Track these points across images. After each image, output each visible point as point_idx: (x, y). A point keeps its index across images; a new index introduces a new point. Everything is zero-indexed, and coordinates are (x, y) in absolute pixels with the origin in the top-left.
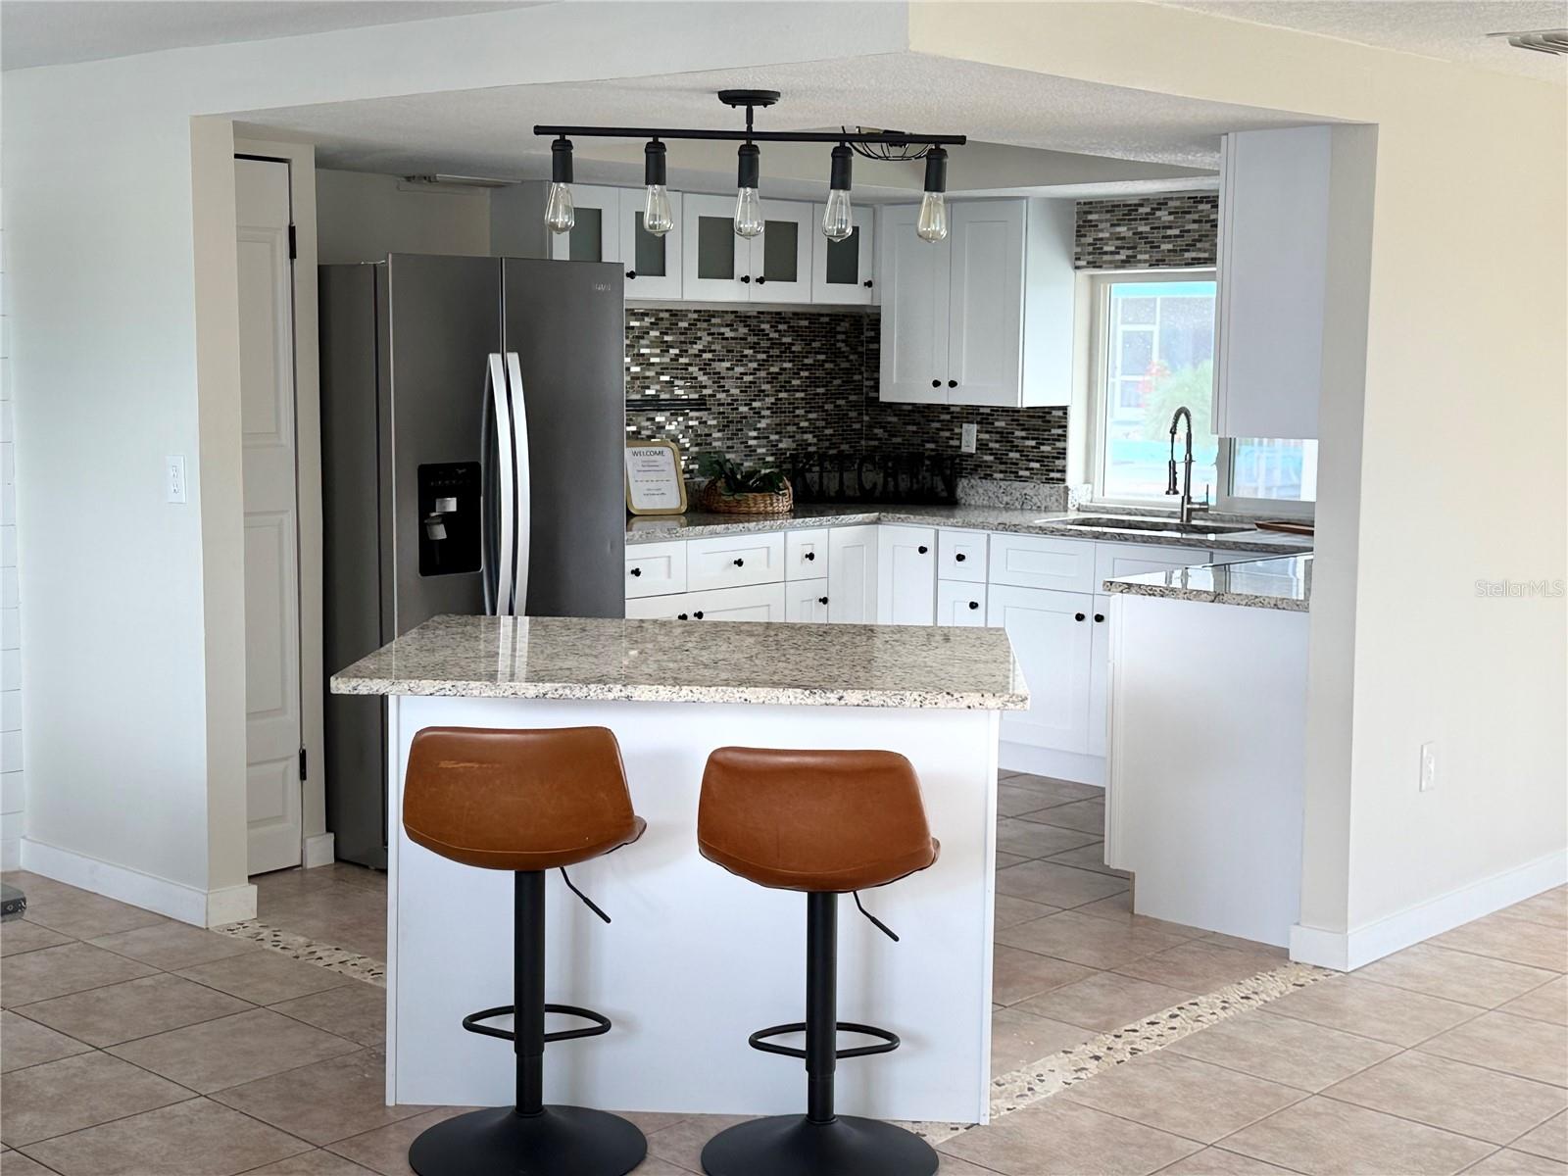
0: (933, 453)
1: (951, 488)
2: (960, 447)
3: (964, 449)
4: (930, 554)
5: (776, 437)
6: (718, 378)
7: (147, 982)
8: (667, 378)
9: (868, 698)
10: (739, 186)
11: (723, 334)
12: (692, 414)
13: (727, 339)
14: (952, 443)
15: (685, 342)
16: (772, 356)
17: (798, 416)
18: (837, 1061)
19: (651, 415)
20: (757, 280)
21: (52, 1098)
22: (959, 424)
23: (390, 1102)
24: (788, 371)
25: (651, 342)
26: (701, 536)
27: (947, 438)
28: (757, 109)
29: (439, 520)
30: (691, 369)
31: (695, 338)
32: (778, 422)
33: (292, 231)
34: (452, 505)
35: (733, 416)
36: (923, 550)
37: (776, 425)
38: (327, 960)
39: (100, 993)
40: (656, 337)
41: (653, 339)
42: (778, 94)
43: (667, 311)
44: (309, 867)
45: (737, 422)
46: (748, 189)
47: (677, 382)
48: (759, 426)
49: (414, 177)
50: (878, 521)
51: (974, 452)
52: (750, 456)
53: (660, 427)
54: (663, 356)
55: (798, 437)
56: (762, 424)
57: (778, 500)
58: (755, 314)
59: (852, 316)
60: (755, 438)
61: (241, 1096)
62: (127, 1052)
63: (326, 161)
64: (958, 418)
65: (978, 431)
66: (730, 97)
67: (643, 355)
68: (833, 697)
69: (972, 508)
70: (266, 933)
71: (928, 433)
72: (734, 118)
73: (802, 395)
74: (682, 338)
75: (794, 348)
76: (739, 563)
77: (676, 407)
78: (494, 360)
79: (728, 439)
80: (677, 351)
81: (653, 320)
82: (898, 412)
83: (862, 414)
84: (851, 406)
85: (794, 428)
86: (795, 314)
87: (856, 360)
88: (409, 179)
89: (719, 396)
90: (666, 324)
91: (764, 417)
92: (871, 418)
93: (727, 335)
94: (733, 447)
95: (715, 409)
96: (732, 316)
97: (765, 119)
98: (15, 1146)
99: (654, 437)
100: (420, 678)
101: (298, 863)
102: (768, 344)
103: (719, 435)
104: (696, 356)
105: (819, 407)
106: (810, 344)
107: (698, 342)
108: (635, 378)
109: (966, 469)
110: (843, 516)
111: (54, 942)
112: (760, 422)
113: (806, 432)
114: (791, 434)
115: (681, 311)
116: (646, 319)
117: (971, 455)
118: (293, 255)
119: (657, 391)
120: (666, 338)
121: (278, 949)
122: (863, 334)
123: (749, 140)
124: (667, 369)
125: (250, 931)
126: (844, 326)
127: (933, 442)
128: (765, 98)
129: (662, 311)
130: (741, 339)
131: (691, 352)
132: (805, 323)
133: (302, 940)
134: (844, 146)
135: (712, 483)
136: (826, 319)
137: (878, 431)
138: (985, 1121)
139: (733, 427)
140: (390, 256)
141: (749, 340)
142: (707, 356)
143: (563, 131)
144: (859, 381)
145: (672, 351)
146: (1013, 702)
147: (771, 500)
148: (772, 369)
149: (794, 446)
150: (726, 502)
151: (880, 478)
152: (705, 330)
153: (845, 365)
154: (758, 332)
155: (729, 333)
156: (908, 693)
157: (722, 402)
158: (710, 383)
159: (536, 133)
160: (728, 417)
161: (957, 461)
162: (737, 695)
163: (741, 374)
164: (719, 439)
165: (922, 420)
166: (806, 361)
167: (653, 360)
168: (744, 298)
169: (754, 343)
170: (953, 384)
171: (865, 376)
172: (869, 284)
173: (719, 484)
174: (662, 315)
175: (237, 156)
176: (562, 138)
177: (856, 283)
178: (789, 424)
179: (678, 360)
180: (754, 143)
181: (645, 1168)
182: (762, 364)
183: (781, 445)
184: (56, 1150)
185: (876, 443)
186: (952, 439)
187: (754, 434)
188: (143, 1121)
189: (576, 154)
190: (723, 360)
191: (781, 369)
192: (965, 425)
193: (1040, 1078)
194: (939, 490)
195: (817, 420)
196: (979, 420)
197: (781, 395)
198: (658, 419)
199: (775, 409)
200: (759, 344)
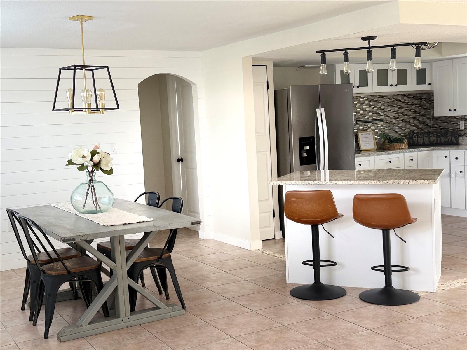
0: (452, 130)
1: (457, 140)
2: (460, 128)
3: (461, 129)
4: (448, 158)
5: (404, 128)
6: (386, 113)
7: (236, 260)
8: (371, 114)
9: (395, 182)
10: (367, 60)
11: (387, 101)
12: (378, 123)
13: (388, 102)
14: (457, 127)
15: (376, 104)
16: (402, 106)
17: (411, 122)
18: (392, 273)
19: (367, 124)
20: (395, 85)
21: (214, 280)
22: (459, 122)
23: (287, 282)
24: (407, 110)
25: (366, 104)
26: (379, 155)
27: (456, 126)
28: (371, 41)
29: (305, 152)
30: (378, 111)
31: (379, 103)
32: (405, 124)
33: (268, 82)
34: (308, 147)
35: (391, 123)
36: (446, 157)
37: (404, 125)
38: (277, 257)
39: (226, 262)
40: (367, 103)
41: (367, 104)
42: (376, 37)
43: (370, 96)
44: (276, 239)
45: (392, 125)
46: (370, 61)
47: (374, 115)
48: (399, 125)
49: (300, 67)
50: (433, 150)
51: (464, 129)
52: (396, 134)
53: (370, 127)
54: (370, 108)
55: (411, 128)
56: (400, 125)
57: (403, 145)
58: (397, 95)
59: (427, 94)
60: (398, 129)
61: (255, 281)
62: (231, 272)
63: (275, 65)
64: (459, 120)
65: (465, 123)
66: (364, 39)
67: (364, 108)
68: (386, 182)
69: (464, 145)
70: (264, 251)
71: (450, 125)
72: (365, 44)
73: (412, 116)
74: (375, 103)
75: (409, 104)
76: (390, 162)
77: (375, 122)
78: (318, 111)
79: (390, 129)
80: (374, 106)
81: (366, 99)
82: (441, 120)
83: (431, 121)
84: (427, 119)
85: (410, 126)
86: (409, 94)
87: (429, 106)
88: (299, 67)
89: (386, 118)
90: (370, 100)
91: (400, 123)
92: (434, 122)
93: (388, 101)
94: (391, 132)
95: (385, 122)
96: (390, 96)
97: (373, 43)
98: (206, 287)
99: (368, 130)
100: (288, 181)
101: (274, 238)
102: (401, 103)
103: (387, 128)
104: (379, 107)
105: (417, 119)
106: (414, 102)
107: (380, 104)
108: (362, 114)
109: (462, 134)
110: (421, 149)
111: (217, 252)
112: (399, 124)
113: (414, 126)
114: (409, 127)
115: (374, 96)
116: (365, 98)
117: (463, 130)
118: (268, 88)
119: (368, 117)
120: (370, 103)
121: (267, 255)
122: (430, 98)
123: (369, 49)
124: (371, 111)
125: (261, 251)
126: (425, 96)
127: (452, 127)
128: (373, 38)
129: (369, 96)
130: (392, 102)
131: (378, 106)
132: (412, 96)
133: (272, 253)
134: (393, 48)
135: (384, 142)
136: (419, 95)
137: (436, 125)
138: (435, 291)
139: (391, 126)
140: (290, 86)
141: (395, 102)
142: (382, 107)
143: (323, 51)
144: (430, 112)
145: (372, 107)
146: (432, 182)
147: (401, 145)
148: (402, 110)
149: (410, 131)
150: (388, 146)
151: (435, 138)
152: (382, 100)
153: (425, 107)
154: (398, 100)
155: (389, 101)
156: (405, 181)
157: (387, 119)
158: (384, 114)
159: (317, 53)
160: (389, 124)
161: (459, 132)
162: (362, 182)
163: (393, 112)
164: (387, 130)
165: (449, 121)
166: (413, 107)
167: (367, 109)
168: (391, 91)
169: (397, 103)
170: (455, 110)
171: (431, 110)
172: (430, 84)
173: (386, 142)
174: (369, 97)
175: (253, 66)
176: (323, 53)
177: (426, 84)
178: (408, 125)
179: (374, 109)
180: (371, 49)
181: (345, 297)
182: (399, 109)
183: (406, 131)
184: (214, 288)
185: (435, 129)
186: (457, 126)
187: (398, 128)
188: (233, 284)
189: (327, 57)
190: (387, 108)
191: (405, 110)
192: (461, 122)
193: (454, 284)
194: (454, 141)
195: (417, 123)
196: (465, 120)
197: (405, 117)
198: (368, 125)
199: (403, 121)
200: (398, 103)
